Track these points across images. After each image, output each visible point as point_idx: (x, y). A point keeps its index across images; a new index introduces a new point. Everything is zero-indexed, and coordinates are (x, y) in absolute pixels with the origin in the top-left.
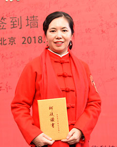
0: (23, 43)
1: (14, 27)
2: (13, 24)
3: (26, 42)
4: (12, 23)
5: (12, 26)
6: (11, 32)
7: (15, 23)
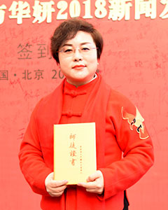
0: (53, 78)
1: (42, 57)
2: (42, 53)
3: (57, 76)
4: (40, 52)
5: (40, 55)
6: (38, 63)
7: (44, 51)
